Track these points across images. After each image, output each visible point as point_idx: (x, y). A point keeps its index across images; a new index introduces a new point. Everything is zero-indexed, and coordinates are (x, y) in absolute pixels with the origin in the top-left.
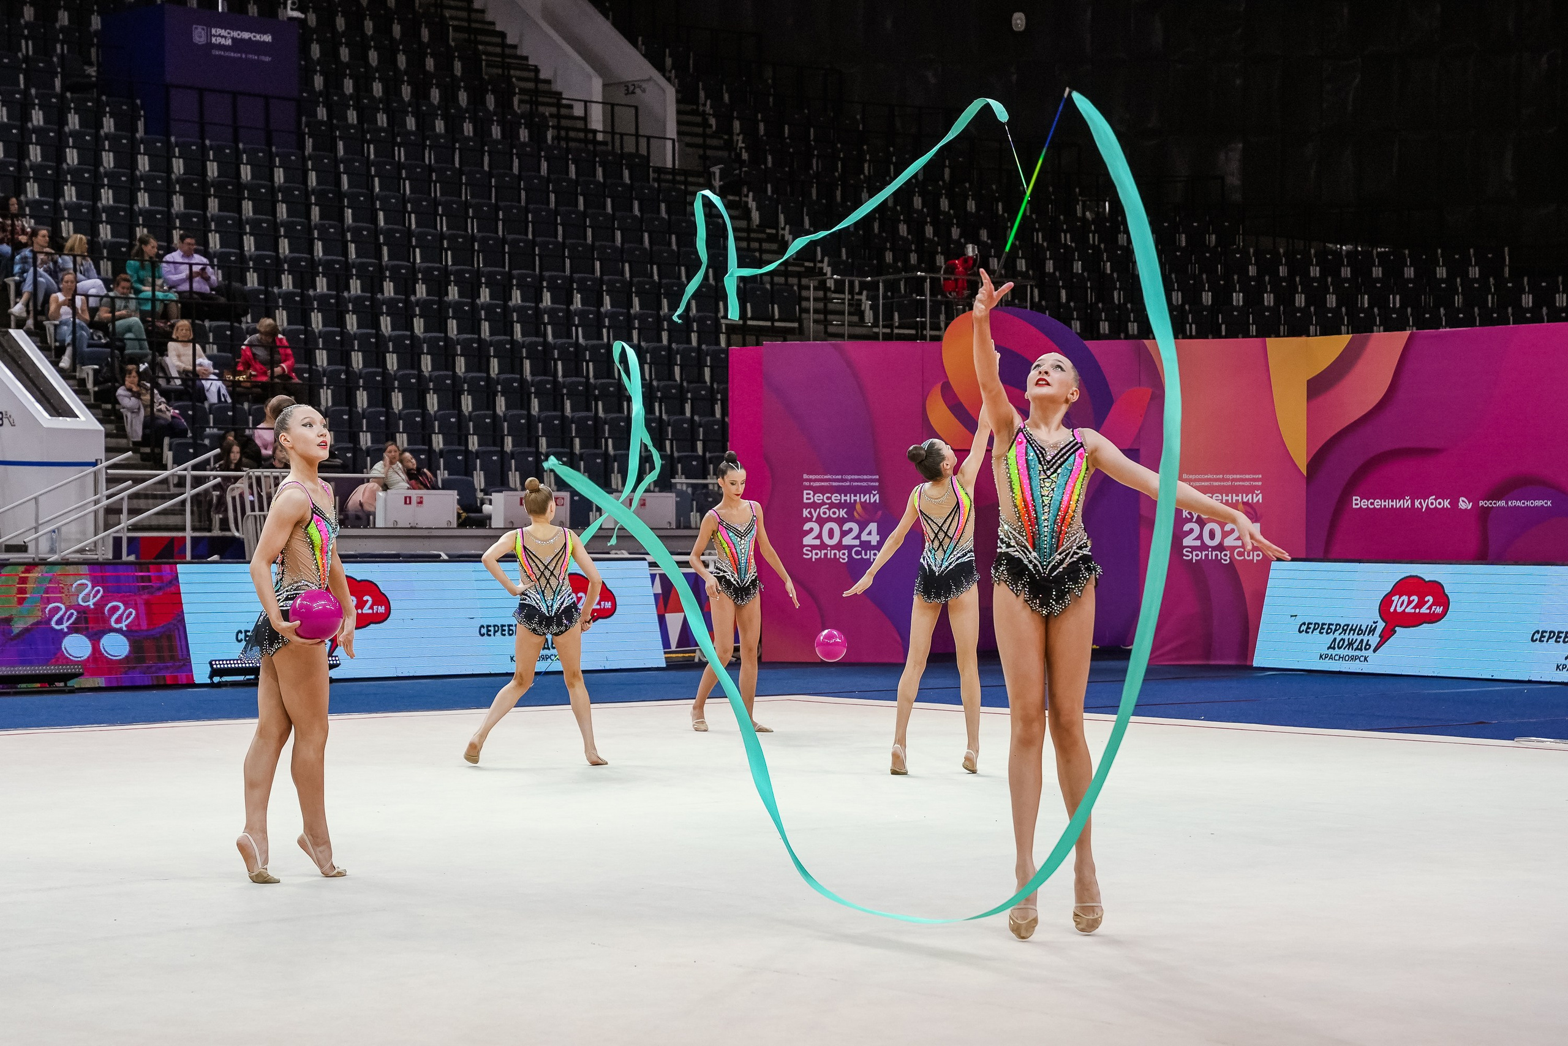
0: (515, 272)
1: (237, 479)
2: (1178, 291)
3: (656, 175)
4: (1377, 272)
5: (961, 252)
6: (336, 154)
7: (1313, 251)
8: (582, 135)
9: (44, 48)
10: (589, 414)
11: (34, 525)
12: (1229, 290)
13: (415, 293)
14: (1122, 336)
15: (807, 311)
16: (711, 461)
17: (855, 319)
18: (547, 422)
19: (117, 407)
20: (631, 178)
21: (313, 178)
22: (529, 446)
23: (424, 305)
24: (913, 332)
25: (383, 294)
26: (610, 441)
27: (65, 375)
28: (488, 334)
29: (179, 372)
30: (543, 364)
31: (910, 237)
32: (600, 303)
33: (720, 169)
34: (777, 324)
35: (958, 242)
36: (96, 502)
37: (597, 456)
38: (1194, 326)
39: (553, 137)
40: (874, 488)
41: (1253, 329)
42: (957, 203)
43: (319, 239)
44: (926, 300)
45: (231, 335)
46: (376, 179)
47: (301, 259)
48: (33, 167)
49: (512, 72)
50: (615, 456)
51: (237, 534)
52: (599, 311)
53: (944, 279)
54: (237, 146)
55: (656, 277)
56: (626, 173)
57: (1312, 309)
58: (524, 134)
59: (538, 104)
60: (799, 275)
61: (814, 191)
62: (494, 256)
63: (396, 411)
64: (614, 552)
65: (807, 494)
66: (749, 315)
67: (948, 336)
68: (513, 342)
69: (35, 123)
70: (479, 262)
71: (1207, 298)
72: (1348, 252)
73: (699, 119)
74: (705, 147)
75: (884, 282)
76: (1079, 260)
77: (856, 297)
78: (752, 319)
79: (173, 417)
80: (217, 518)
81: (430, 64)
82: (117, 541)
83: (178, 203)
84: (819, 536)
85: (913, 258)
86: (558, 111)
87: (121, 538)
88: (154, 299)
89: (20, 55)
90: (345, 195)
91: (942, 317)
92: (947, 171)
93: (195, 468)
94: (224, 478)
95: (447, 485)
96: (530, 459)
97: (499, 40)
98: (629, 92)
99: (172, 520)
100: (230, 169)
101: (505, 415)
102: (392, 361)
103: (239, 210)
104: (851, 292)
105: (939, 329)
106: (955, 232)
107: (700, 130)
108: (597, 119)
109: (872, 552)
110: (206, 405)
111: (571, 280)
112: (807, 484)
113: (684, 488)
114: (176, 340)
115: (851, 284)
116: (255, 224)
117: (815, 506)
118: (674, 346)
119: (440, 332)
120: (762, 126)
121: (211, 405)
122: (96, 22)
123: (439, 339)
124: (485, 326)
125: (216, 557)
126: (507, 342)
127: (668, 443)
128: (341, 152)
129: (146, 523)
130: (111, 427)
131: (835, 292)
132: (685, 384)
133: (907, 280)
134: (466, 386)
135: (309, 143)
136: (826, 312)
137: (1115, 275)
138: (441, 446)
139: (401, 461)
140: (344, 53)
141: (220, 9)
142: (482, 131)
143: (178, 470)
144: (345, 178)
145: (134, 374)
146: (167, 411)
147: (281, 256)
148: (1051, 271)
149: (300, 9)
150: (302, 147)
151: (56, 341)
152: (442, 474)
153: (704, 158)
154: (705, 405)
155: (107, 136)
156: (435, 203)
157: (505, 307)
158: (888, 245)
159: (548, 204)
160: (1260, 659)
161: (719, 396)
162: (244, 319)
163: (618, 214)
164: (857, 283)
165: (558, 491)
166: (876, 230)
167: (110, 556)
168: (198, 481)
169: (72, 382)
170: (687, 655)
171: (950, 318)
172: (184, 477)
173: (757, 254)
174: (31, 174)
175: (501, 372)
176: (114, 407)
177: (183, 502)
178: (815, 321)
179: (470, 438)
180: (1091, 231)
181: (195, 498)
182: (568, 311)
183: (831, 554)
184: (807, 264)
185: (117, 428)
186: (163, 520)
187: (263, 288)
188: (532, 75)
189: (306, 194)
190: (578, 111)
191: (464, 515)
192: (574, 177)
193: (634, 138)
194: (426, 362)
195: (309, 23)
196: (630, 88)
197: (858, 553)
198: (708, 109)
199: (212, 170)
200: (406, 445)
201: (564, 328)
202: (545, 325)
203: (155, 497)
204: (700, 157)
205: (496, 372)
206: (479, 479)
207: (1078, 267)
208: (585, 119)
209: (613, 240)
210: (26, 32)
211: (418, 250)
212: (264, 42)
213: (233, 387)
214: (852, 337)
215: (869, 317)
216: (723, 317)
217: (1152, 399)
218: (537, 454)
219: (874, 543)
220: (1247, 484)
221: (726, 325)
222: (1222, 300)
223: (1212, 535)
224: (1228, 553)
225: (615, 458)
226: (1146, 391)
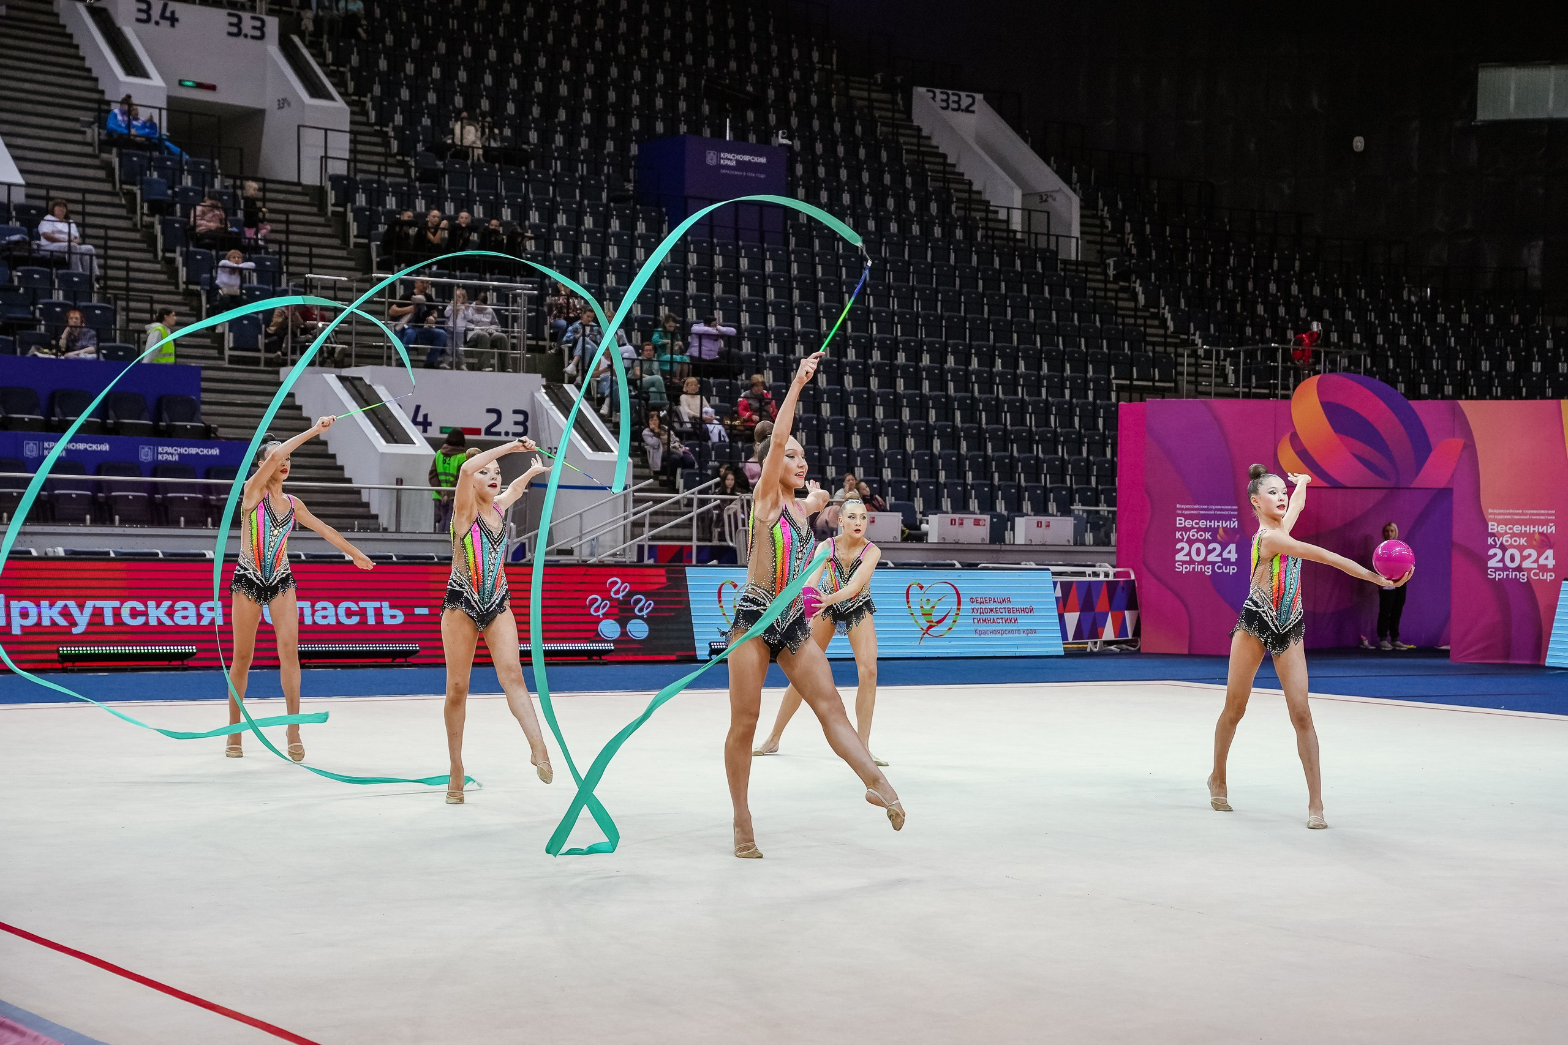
0: (950, 342)
1: (732, 501)
2: (1487, 360)
3: (1063, 266)
5: (1307, 328)
6: (813, 249)
8: (1005, 235)
9: (596, 170)
10: (1006, 454)
11: (579, 534)
12: (1530, 359)
13: (871, 358)
14: (1439, 396)
15: (1182, 374)
16: (1103, 492)
17: (1221, 380)
18: (973, 460)
19: (642, 444)
20: (1043, 268)
21: (795, 268)
22: (958, 478)
23: (878, 367)
24: (1267, 391)
25: (847, 358)
26: (1022, 475)
27: (605, 419)
28: (927, 390)
29: (690, 418)
30: (970, 415)
31: (1266, 315)
32: (1017, 367)
33: (1114, 261)
34: (1157, 384)
35: (1305, 320)
36: (625, 518)
37: (1012, 487)
38: (1499, 389)
39: (982, 237)
40: (1234, 516)
41: (1549, 392)
42: (1306, 289)
43: (798, 316)
44: (1278, 366)
45: (730, 390)
46: (844, 269)
47: (785, 331)
48: (585, 260)
49: (952, 185)
50: (1026, 487)
51: (731, 544)
52: (1015, 373)
53: (1294, 350)
54: (738, 244)
56: (1039, 265)
58: (959, 234)
59: (970, 210)
60: (1176, 345)
61: (1189, 279)
62: (933, 329)
63: (855, 449)
64: (1023, 563)
65: (1180, 520)
66: (1135, 377)
67: (1296, 396)
68: (947, 396)
69: (586, 226)
70: (922, 334)
71: (1511, 366)
73: (1098, 222)
74: (1102, 243)
75: (1245, 352)
76: (1404, 335)
77: (1222, 363)
78: (1136, 380)
79: (684, 452)
80: (716, 531)
81: (887, 178)
82: (641, 548)
83: (692, 287)
84: (1189, 554)
85: (1268, 333)
86: (987, 215)
87: (643, 546)
88: (672, 362)
89: (577, 175)
90: (820, 281)
91: (1291, 380)
92: (1297, 264)
93: (700, 492)
94: (723, 501)
95: (894, 509)
96: (959, 488)
97: (941, 160)
98: (1042, 201)
99: (683, 532)
100: (732, 261)
101: (940, 454)
102: (853, 411)
103: (738, 293)
104: (1218, 359)
105: (1288, 389)
106: (1303, 312)
107: (1098, 230)
108: (1017, 223)
109: (1232, 567)
110: (710, 443)
111: (994, 348)
112: (1178, 512)
113: (1081, 513)
114: (686, 393)
115: (1218, 352)
116: (750, 303)
117: (1186, 529)
118: (1074, 400)
119: (891, 388)
120: (1148, 227)
121: (714, 444)
122: (634, 149)
123: (890, 394)
124: (926, 385)
125: (715, 562)
126: (943, 396)
127: (1068, 477)
128: (817, 247)
129: (663, 534)
130: (638, 460)
131: (1204, 359)
132: (1083, 431)
133: (1263, 350)
134: (910, 431)
135: (793, 240)
136: (1197, 375)
137: (1434, 347)
138: (890, 477)
139: (858, 489)
140: (821, 171)
141: (728, 138)
142: (926, 231)
143: (688, 494)
144: (819, 268)
145: (655, 418)
146: (680, 448)
147: (769, 328)
148: (1381, 343)
149: (789, 138)
150: (787, 243)
151: (598, 393)
152: (890, 500)
153: (1101, 252)
154: (1098, 447)
155: (640, 236)
156: (889, 287)
157: (942, 369)
158: (1248, 322)
159: (977, 287)
160: (1549, 661)
161: (1110, 441)
162: (739, 377)
163: (1032, 296)
164: (1222, 352)
165: (981, 513)
166: (1239, 310)
167: (635, 559)
168: (702, 503)
169: (609, 425)
170: (1081, 646)
171: (1297, 382)
172: (692, 499)
173: (1142, 329)
174: (583, 265)
175: (937, 420)
176: (640, 444)
177: (691, 519)
178: (1188, 382)
179: (912, 472)
180: (1414, 312)
181: (699, 516)
182: (991, 370)
183: (1198, 568)
184: (1182, 336)
185: (642, 461)
186: (675, 532)
187: (754, 353)
188: (966, 187)
189: (789, 280)
190: (1002, 215)
191: (907, 531)
192: (998, 267)
193: (1046, 237)
194: (879, 412)
195: (795, 147)
196: (1044, 198)
197: (1220, 568)
198: (1105, 214)
199: (719, 262)
200: (862, 476)
201: (987, 385)
202: (973, 384)
203: (669, 514)
204: (1098, 251)
205: (934, 419)
206: (919, 504)
207: (1403, 340)
208: (1007, 222)
209: (1028, 316)
210: (582, 157)
211: (874, 324)
212: (760, 163)
213: (730, 429)
214: (1217, 395)
215: (1231, 378)
216: (1114, 379)
217: (1465, 447)
218: (965, 485)
219: (1233, 560)
220: (1543, 517)
221: (1117, 384)
222: (1523, 367)
223: (1512, 559)
224: (1525, 573)
225: (1026, 489)
226: (1459, 442)
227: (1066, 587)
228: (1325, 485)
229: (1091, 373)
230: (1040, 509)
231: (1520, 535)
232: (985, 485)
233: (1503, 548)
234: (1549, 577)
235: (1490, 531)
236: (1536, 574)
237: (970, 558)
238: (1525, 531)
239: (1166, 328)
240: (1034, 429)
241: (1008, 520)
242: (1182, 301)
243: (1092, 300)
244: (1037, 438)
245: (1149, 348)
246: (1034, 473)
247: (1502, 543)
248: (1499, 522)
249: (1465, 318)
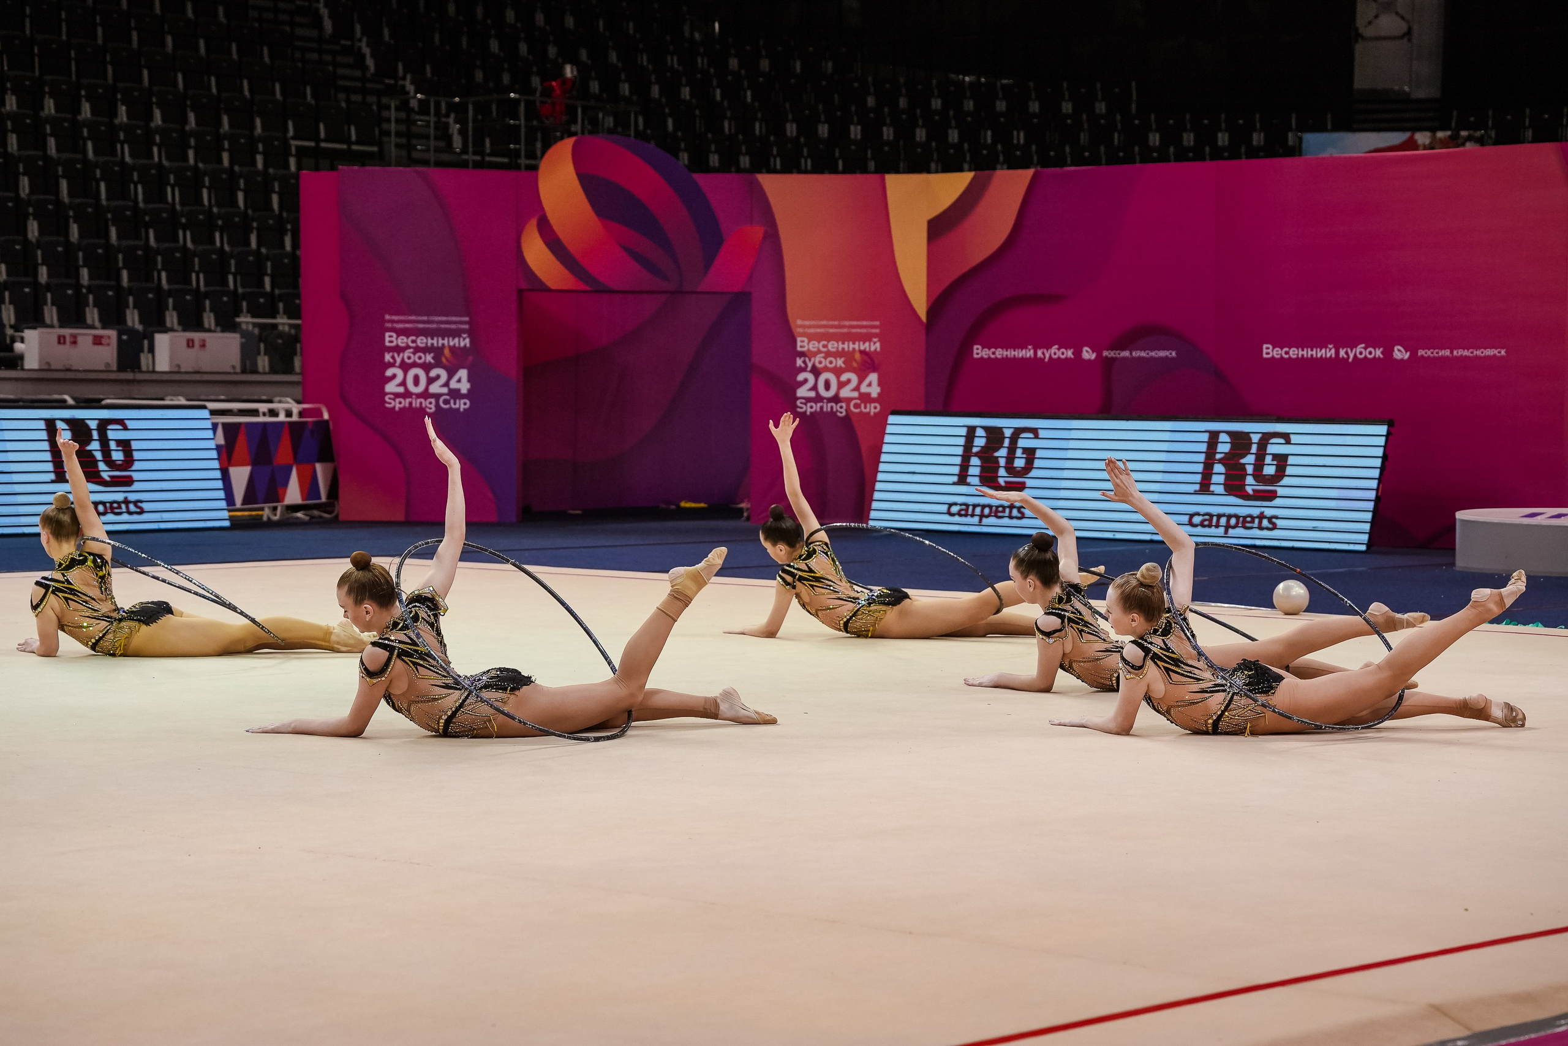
0: (48, 78)
2: (793, 121)
4: (1001, 106)
5: (560, 74)
7: (934, 82)
12: (847, 121)
14: (733, 169)
15: (388, 134)
16: (281, 298)
17: (442, 144)
18: (89, 251)
22: (68, 277)
24: (506, 160)
26: (164, 275)
28: (15, 147)
30: (83, 184)
31: (502, 54)
32: (150, 117)
35: (555, 61)
37: (149, 290)
38: (809, 159)
40: (464, 331)
41: (872, 165)
42: (554, 18)
44: (520, 125)
50: (169, 290)
52: (148, 126)
53: (541, 102)
55: (214, 90)
57: (934, 144)
60: (379, 93)
62: (20, 58)
64: (169, 398)
65: (390, 336)
66: (322, 135)
67: (544, 165)
68: (46, 158)
71: (823, 130)
72: (971, 84)
76: (686, 86)
77: (444, 120)
78: (326, 140)
84: (403, 383)
85: (506, 79)
91: (539, 145)
96: (70, 292)
101: (38, 241)
104: (438, 113)
105: (534, 157)
106: (552, 51)
109: (462, 401)
111: (114, 89)
112: (389, 325)
113: (250, 327)
115: (438, 105)
117: (399, 349)
118: (236, 168)
124: (13, 139)
126: (39, 158)
127: (231, 278)
131: (419, 113)
132: (250, 212)
133: (498, 102)
136: (409, 135)
137: (726, 103)
148: (657, 96)
154: (272, 235)
157: (36, 118)
158: (478, 63)
161: (289, 227)
163: (168, 16)
164: (443, 105)
165: (104, 327)
166: (464, 46)
170: (254, 513)
171: (546, 146)
173: (330, 68)
175: (33, 191)
178: (397, 146)
180: (699, 54)
183: (416, 403)
184: (387, 81)
197: (446, 402)
201: (107, 144)
202: (85, 140)
205: (27, 191)
206: (8, 313)
207: (686, 93)
209: (163, 44)
214: (438, 164)
215: (457, 142)
216: (294, 138)
217: (765, 238)
218: (78, 286)
219: (464, 391)
220: (864, 331)
221: (298, 148)
222: (839, 132)
223: (827, 386)
224: (844, 405)
225: (170, 293)
226: (757, 232)
227: (231, 431)
228: (588, 288)
229: (259, 130)
230: (191, 321)
231: (837, 354)
232: (110, 288)
233: (816, 372)
234: (873, 409)
235: (799, 349)
236: (857, 406)
237: (90, 392)
238: (843, 349)
239: (366, 68)
240: (178, 207)
241: (144, 338)
242: (386, 32)
243: (257, 25)
244: (184, 220)
245: (342, 96)
246: (180, 271)
247: (814, 366)
248: (811, 338)
249: (765, 64)
